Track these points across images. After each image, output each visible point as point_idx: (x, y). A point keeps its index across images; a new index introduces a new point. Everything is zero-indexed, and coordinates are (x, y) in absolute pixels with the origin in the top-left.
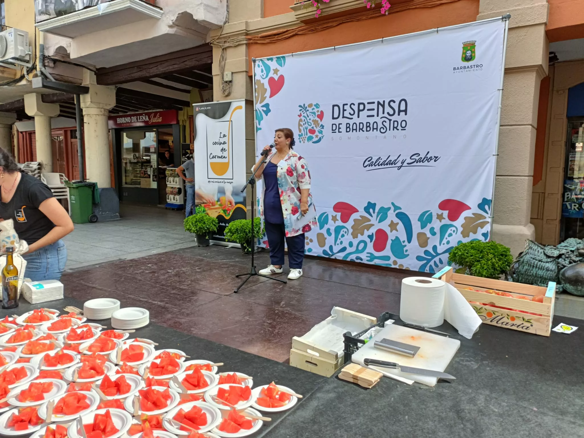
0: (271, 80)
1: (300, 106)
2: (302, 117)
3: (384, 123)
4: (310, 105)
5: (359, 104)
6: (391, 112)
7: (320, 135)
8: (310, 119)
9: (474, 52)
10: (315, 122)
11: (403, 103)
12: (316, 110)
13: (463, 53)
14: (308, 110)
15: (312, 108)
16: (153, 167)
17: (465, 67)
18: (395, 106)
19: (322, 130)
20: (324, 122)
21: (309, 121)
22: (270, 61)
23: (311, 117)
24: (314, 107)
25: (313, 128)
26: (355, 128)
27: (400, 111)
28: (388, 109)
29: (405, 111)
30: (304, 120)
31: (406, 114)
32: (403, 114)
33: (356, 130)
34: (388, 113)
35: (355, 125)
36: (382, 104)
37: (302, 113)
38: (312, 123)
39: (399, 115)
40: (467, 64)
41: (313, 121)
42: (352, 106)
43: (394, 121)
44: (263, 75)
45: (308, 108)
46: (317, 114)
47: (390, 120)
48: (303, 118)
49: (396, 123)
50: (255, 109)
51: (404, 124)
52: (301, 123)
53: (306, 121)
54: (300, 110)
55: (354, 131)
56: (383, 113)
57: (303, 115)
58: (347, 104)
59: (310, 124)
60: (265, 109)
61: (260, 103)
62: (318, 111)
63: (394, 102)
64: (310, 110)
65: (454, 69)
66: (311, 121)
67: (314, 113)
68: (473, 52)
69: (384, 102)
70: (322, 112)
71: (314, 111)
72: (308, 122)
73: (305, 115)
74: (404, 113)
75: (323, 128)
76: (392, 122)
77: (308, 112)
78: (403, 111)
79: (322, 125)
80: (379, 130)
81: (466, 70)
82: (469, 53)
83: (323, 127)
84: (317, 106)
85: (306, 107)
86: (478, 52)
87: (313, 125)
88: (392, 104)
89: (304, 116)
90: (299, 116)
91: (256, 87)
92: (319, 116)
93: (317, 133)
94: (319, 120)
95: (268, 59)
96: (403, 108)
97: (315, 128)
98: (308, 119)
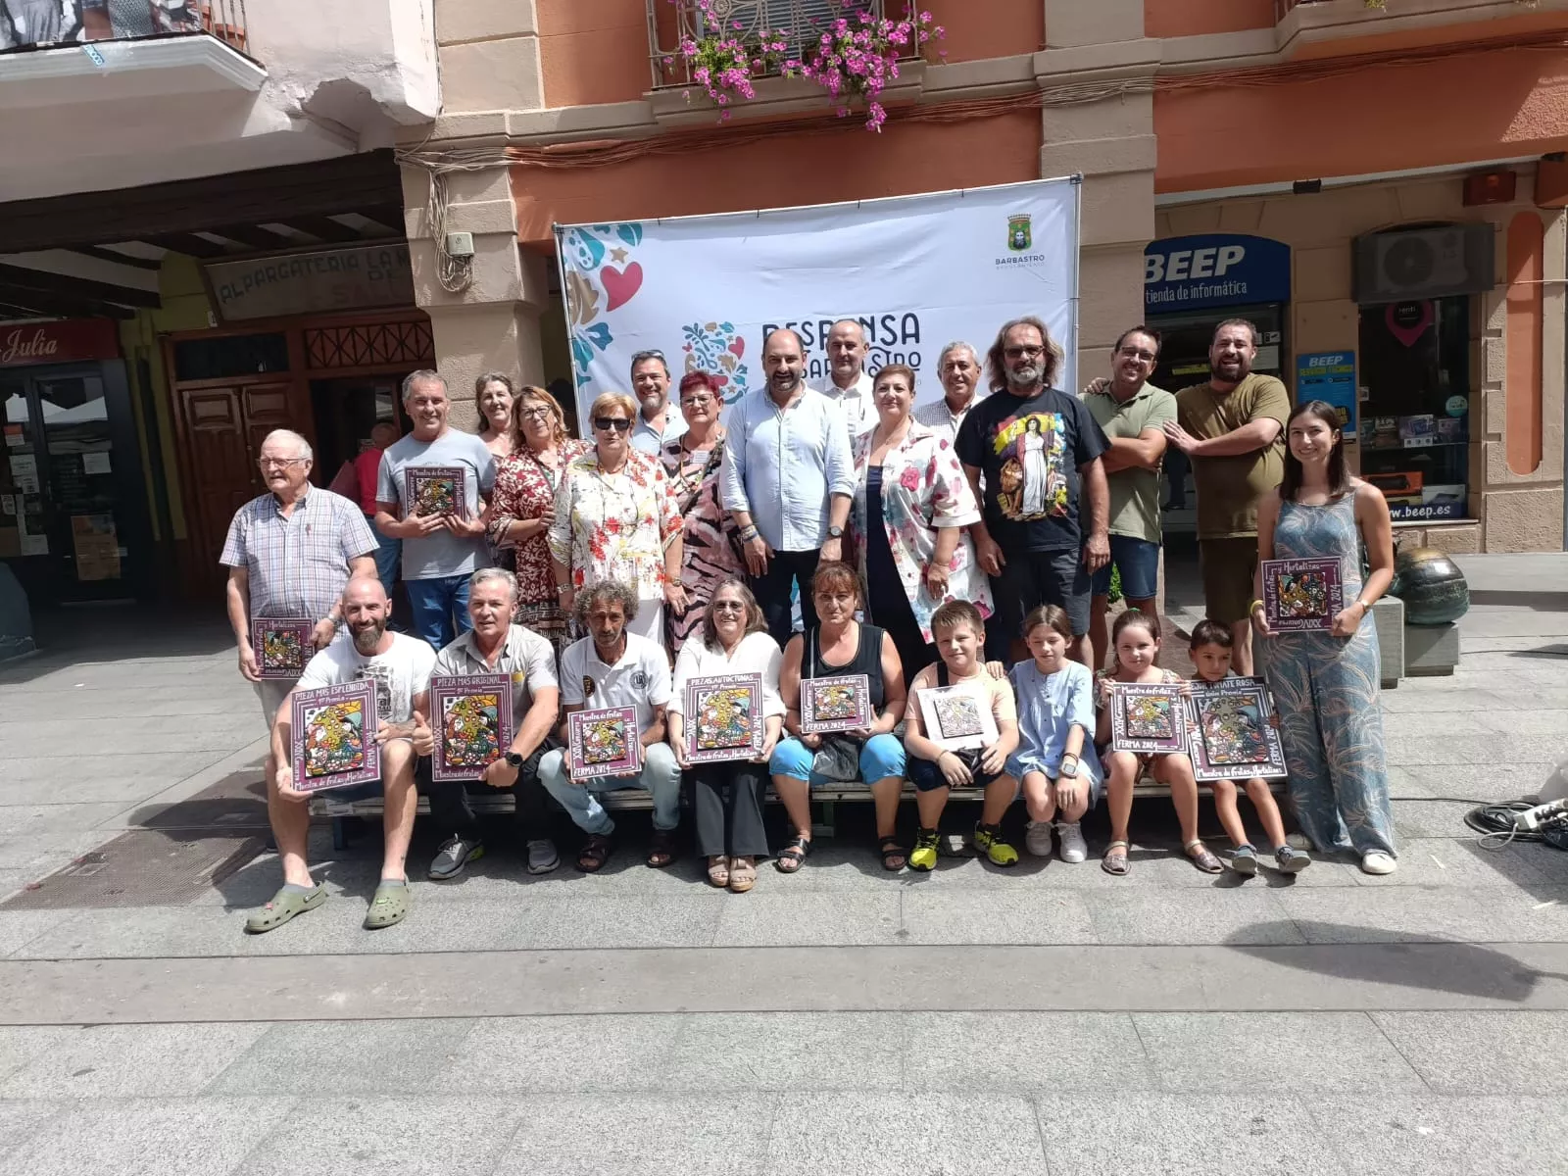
0: (608, 274)
1: (686, 328)
2: (693, 351)
3: (876, 358)
4: (711, 327)
5: (822, 323)
6: (889, 338)
7: (740, 387)
8: (713, 355)
9: (1029, 235)
10: (726, 360)
11: (910, 320)
12: (724, 336)
13: (1011, 235)
14: (706, 337)
15: (716, 331)
16: (25, 492)
17: (1015, 260)
18: (896, 326)
19: (743, 375)
20: (744, 361)
21: (710, 358)
22: (602, 232)
23: (712, 350)
24: (719, 329)
25: (721, 372)
26: (816, 369)
27: (905, 336)
28: (881, 333)
29: (916, 336)
30: (699, 357)
31: (917, 341)
32: (911, 341)
33: (819, 373)
34: (883, 340)
35: (815, 363)
36: (869, 322)
37: (693, 343)
38: (719, 363)
39: (904, 342)
40: (1016, 254)
41: (720, 358)
42: (807, 327)
43: (896, 355)
44: (585, 262)
45: (705, 333)
46: (728, 344)
47: (888, 353)
48: (696, 354)
49: (899, 358)
50: (570, 337)
51: (915, 360)
52: (691, 363)
53: (703, 358)
54: (687, 337)
55: (816, 376)
56: (873, 340)
57: (694, 346)
58: (795, 324)
59: (713, 364)
60: (596, 335)
61: (583, 322)
62: (730, 339)
63: (893, 319)
64: (712, 336)
65: (998, 262)
66: (715, 359)
67: (721, 342)
68: (1027, 233)
69: (872, 319)
70: (740, 341)
71: (720, 337)
72: (708, 361)
73: (701, 345)
74: (913, 339)
75: (745, 371)
76: (892, 356)
77: (706, 341)
78: (911, 336)
79: (741, 366)
80: (866, 370)
81: (1016, 264)
82: (1020, 236)
83: (744, 369)
84: (728, 327)
85: (701, 332)
86: (1035, 234)
87: (720, 367)
88: (888, 322)
89: (697, 349)
90: (684, 348)
91: (569, 287)
92: (732, 348)
93: (731, 382)
94: (734, 356)
95: (597, 229)
96: (911, 329)
97: (726, 373)
98: (708, 354)
